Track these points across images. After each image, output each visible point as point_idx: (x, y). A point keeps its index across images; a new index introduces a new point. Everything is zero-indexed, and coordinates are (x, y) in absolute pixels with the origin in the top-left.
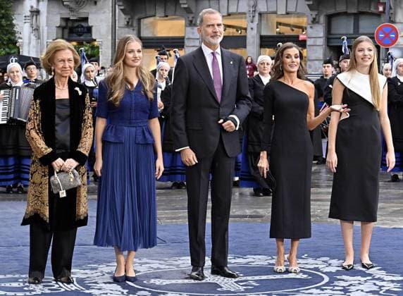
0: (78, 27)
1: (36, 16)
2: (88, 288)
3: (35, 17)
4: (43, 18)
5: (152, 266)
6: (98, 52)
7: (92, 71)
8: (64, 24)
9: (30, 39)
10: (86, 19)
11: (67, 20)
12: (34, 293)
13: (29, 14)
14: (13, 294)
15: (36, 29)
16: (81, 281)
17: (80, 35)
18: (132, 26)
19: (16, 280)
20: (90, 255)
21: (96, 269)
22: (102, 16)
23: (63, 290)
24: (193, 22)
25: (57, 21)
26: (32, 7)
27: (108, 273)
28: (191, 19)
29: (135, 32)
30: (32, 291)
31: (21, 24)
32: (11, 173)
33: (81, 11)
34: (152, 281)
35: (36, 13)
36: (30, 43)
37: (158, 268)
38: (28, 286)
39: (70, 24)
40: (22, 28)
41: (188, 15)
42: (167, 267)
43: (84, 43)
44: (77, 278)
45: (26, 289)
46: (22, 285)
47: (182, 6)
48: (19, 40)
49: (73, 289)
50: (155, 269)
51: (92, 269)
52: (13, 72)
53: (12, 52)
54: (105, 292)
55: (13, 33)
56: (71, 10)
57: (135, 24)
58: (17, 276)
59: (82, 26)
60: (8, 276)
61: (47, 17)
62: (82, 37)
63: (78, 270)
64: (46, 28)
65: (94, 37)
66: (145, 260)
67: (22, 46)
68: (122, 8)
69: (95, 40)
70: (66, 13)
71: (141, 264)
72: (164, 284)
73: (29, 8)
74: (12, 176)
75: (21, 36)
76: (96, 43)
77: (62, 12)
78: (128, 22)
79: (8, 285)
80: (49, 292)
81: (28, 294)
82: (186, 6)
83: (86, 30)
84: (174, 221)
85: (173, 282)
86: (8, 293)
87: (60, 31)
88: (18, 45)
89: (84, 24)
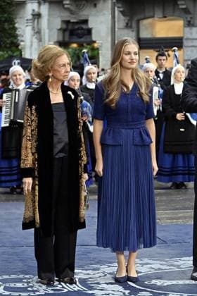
0: (78, 29)
1: (38, 19)
2: (91, 288)
3: (36, 21)
4: (44, 22)
5: (153, 266)
6: (98, 54)
7: (94, 73)
8: (64, 26)
9: (32, 42)
10: (86, 22)
11: (67, 22)
12: (38, 293)
13: (30, 17)
14: (17, 294)
15: (38, 32)
16: (83, 282)
17: (81, 37)
18: (131, 27)
19: (20, 280)
20: (91, 256)
21: (98, 269)
22: (102, 18)
23: (66, 290)
24: (192, 23)
25: (58, 24)
26: (34, 10)
27: (110, 274)
28: (189, 19)
29: (134, 34)
30: (36, 291)
31: (23, 27)
32: (14, 174)
33: (81, 13)
34: (153, 282)
35: (37, 16)
36: (32, 45)
37: (159, 269)
38: (32, 287)
39: (70, 27)
40: (24, 31)
41: (187, 16)
42: (168, 267)
43: (85, 45)
44: (79, 279)
45: (29, 289)
46: (26, 285)
47: (181, 7)
48: (22, 43)
49: (76, 289)
50: (156, 270)
51: (94, 269)
52: (16, 76)
53: (15, 54)
54: (107, 292)
55: (16, 36)
56: (71, 12)
57: (134, 25)
58: (21, 276)
59: (82, 29)
60: (13, 276)
61: (49, 20)
62: (82, 40)
63: (80, 271)
64: (47, 31)
65: (94, 39)
66: (146, 260)
67: (24, 48)
68: (121, 9)
69: (95, 42)
70: (66, 16)
71: (142, 265)
72: (165, 284)
73: (30, 12)
74: (15, 177)
75: (23, 39)
76: (96, 45)
77: (62, 14)
78: (127, 24)
79: (12, 285)
80: (52, 292)
81: (32, 294)
82: (184, 7)
83: (86, 32)
84: (175, 221)
85: (174, 282)
86: (13, 294)
87: (61, 34)
88: (20, 47)
89: (84, 27)
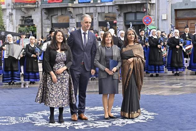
0: (28, 20)
1: (11, 16)
2: (34, 121)
4: (14, 17)
6: (36, 29)
8: (22, 19)
10: (31, 17)
11: (23, 17)
12: (12, 124)
13: (8, 15)
14: (4, 124)
15: (12, 21)
16: (30, 118)
17: (29, 23)
18: (49, 19)
19: (6, 119)
21: (37, 114)
22: (37, 15)
23: (24, 122)
24: (73, 17)
25: (20, 18)
26: (10, 12)
27: (41, 115)
28: (71, 16)
29: (50, 21)
30: (12, 123)
33: (29, 13)
35: (11, 14)
36: (9, 26)
38: (10, 121)
39: (25, 19)
40: (6, 20)
41: (71, 14)
42: (64, 112)
43: (30, 26)
44: (29, 117)
45: (9, 122)
46: (8, 120)
47: (68, 11)
49: (28, 121)
51: (35, 114)
53: (2, 30)
54: (40, 122)
55: (3, 23)
56: (25, 13)
57: (50, 18)
58: (6, 117)
59: (29, 19)
60: (3, 117)
61: (16, 16)
62: (30, 24)
63: (30, 114)
64: (15, 21)
65: (34, 24)
67: (6, 27)
68: (45, 12)
69: (34, 25)
70: (23, 15)
73: (8, 13)
75: (5, 24)
77: (21, 14)
78: (47, 17)
79: (2, 121)
80: (18, 123)
81: (10, 124)
82: (70, 10)
83: (31, 21)
86: (3, 124)
87: (21, 21)
88: (4, 27)
89: (30, 19)
